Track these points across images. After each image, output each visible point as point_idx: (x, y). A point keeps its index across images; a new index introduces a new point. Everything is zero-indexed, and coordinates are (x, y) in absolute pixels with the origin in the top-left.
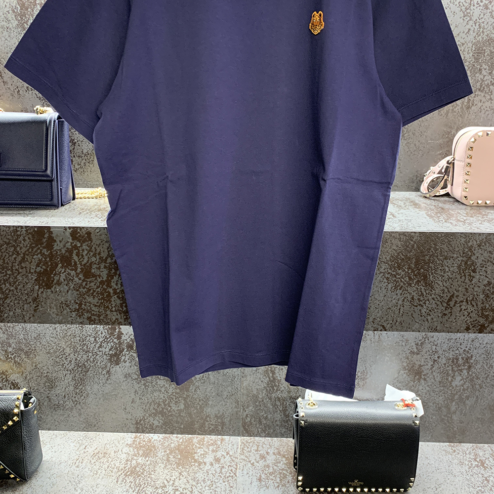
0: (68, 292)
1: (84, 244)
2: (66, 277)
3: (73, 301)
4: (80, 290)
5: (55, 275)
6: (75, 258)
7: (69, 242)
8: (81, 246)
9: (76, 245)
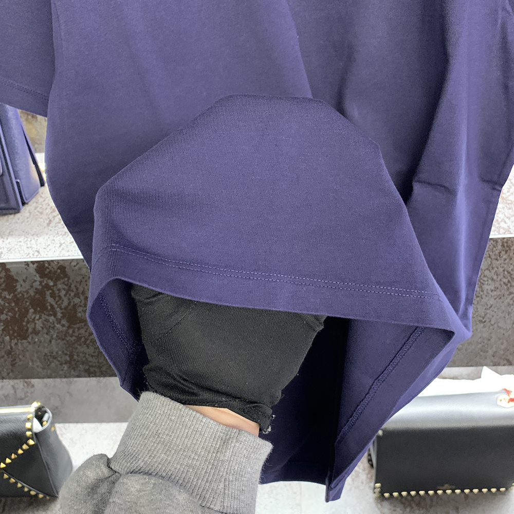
0: (50, 341)
1: (58, 283)
2: (43, 324)
3: (60, 353)
4: (68, 338)
5: (28, 322)
6: (50, 300)
7: (35, 281)
8: (55, 285)
9: (47, 285)
